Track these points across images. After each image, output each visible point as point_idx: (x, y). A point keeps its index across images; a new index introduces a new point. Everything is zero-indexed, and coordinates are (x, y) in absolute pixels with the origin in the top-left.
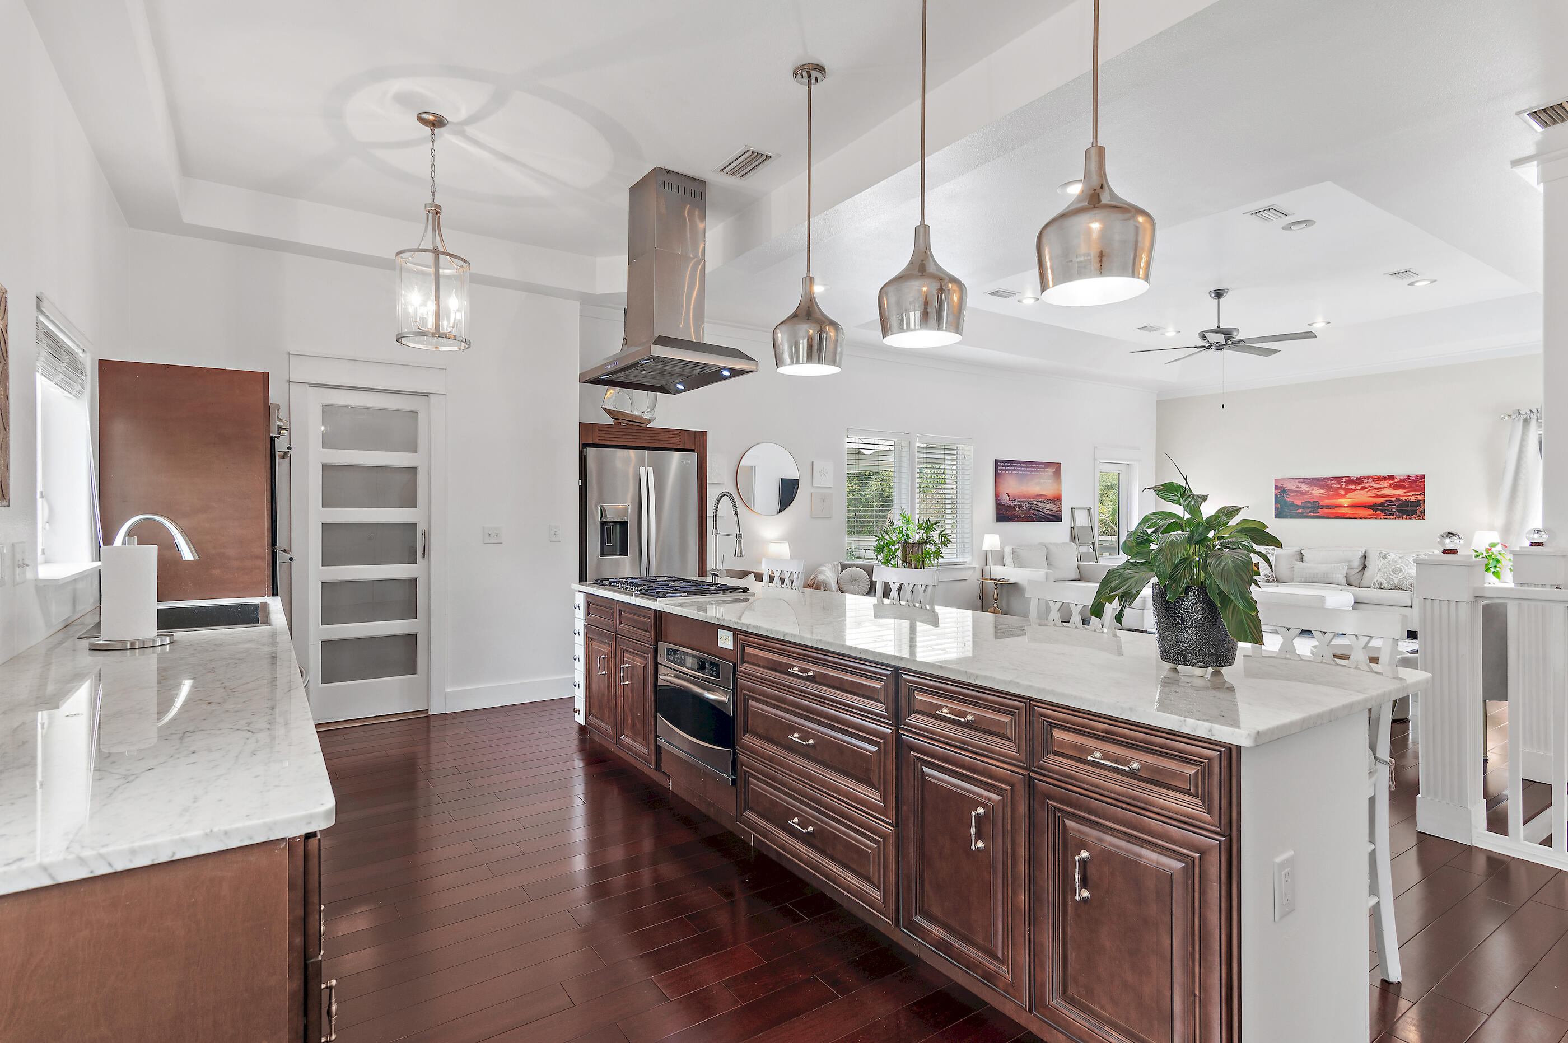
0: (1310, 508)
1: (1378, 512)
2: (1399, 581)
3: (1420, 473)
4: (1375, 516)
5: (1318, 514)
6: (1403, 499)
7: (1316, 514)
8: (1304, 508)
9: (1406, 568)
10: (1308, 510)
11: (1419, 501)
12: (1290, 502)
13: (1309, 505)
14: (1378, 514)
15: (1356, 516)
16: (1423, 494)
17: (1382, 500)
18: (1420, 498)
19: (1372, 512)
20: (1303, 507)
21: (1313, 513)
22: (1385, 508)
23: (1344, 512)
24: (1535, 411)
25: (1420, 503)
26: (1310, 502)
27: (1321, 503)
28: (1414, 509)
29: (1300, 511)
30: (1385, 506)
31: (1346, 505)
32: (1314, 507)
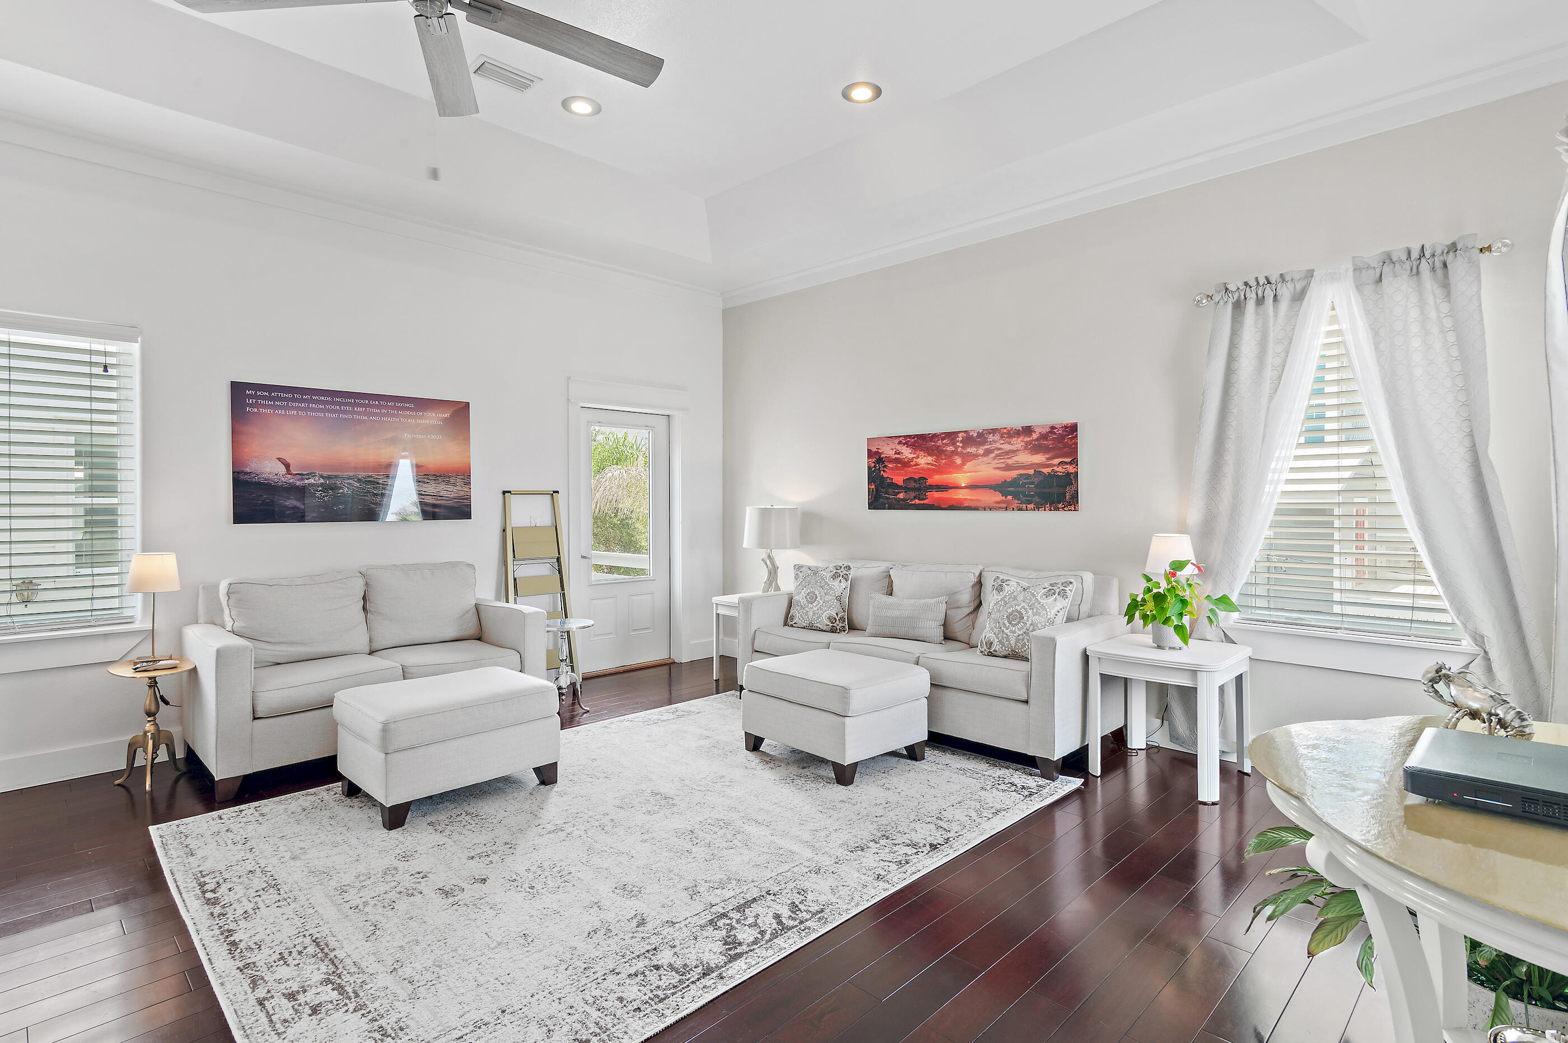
0: (914, 489)
1: (1010, 497)
2: (1017, 640)
3: (1069, 420)
4: (1005, 505)
5: (925, 502)
6: (1046, 471)
7: (922, 502)
8: (907, 489)
9: (1030, 612)
10: (912, 494)
11: (1068, 474)
12: (888, 481)
13: (912, 485)
14: (1009, 500)
15: (979, 504)
16: (1075, 462)
17: (1014, 474)
18: (1071, 469)
19: (999, 497)
20: (906, 487)
21: (919, 499)
22: (1020, 489)
23: (960, 496)
24: (1253, 283)
25: (1070, 480)
26: (915, 480)
27: (930, 481)
28: (1061, 490)
29: (901, 496)
30: (1019, 486)
31: (963, 485)
32: (919, 489)
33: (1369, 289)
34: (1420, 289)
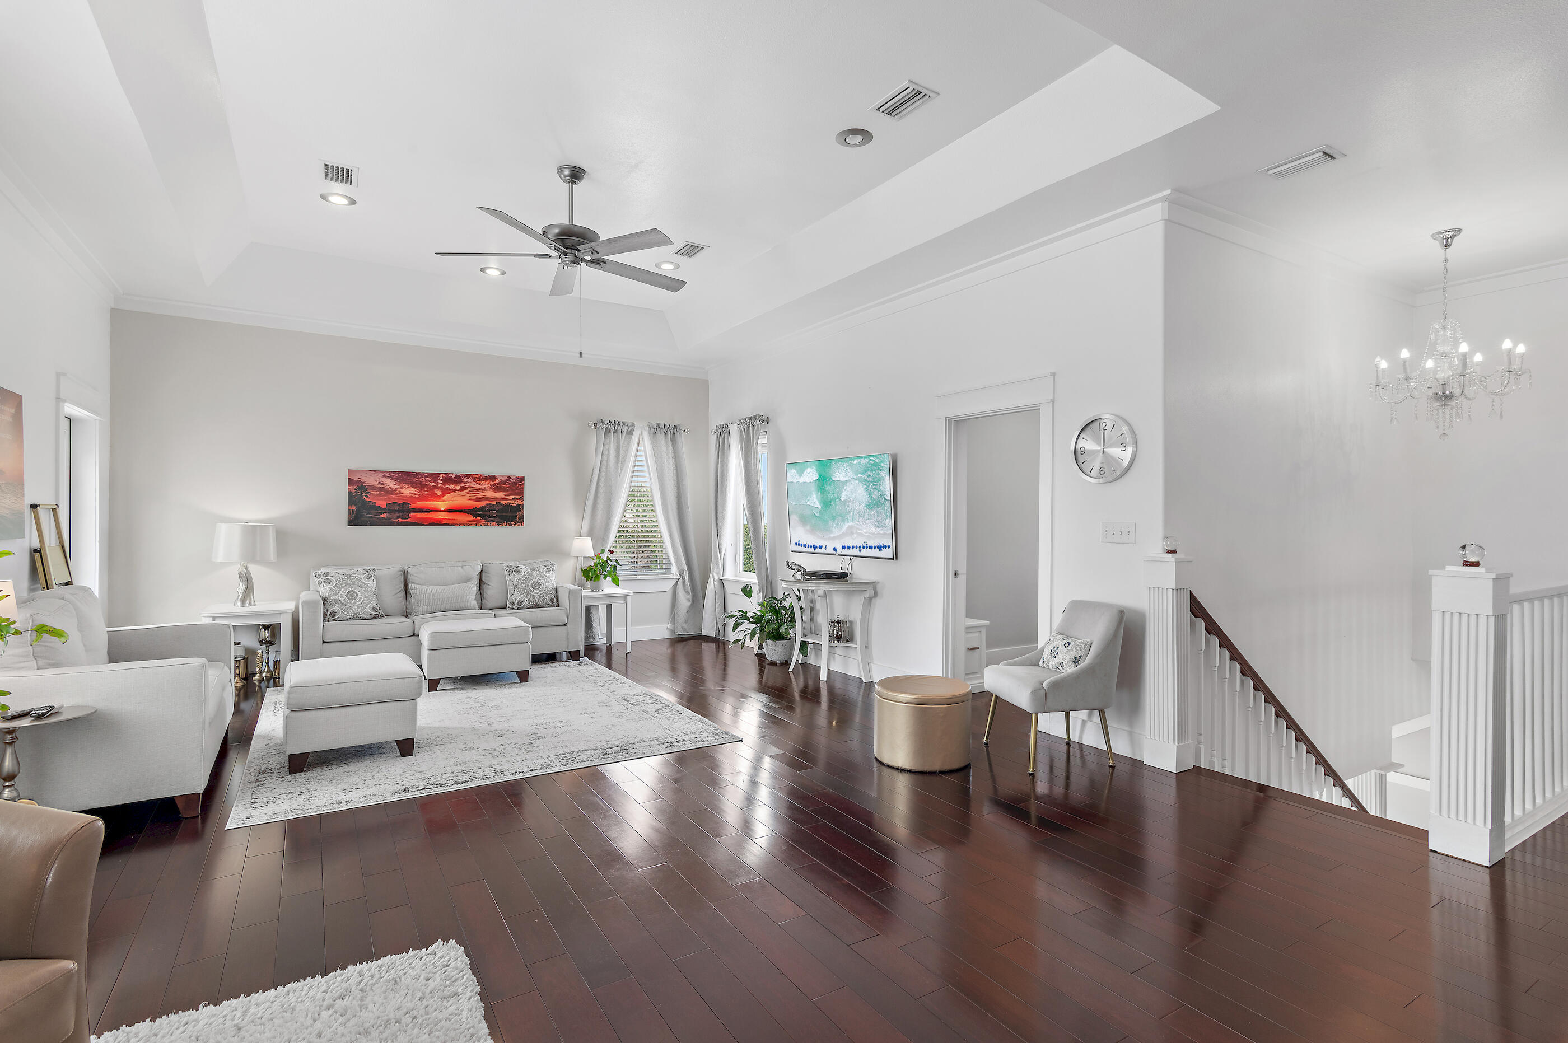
0: (398, 511)
1: (478, 518)
3: (519, 474)
4: (475, 523)
5: (408, 520)
6: (504, 502)
7: (405, 520)
8: (389, 511)
9: (543, 581)
10: (395, 515)
11: (518, 505)
12: (371, 504)
13: (396, 508)
14: (478, 520)
15: (455, 522)
16: (522, 498)
17: (483, 503)
18: (520, 502)
19: (471, 518)
20: (389, 510)
21: (402, 518)
22: (486, 513)
23: (440, 517)
25: (520, 508)
26: (399, 505)
27: (413, 506)
28: (514, 514)
29: (384, 516)
30: (486, 511)
31: (442, 509)
32: (403, 511)
33: (652, 436)
34: (666, 438)
